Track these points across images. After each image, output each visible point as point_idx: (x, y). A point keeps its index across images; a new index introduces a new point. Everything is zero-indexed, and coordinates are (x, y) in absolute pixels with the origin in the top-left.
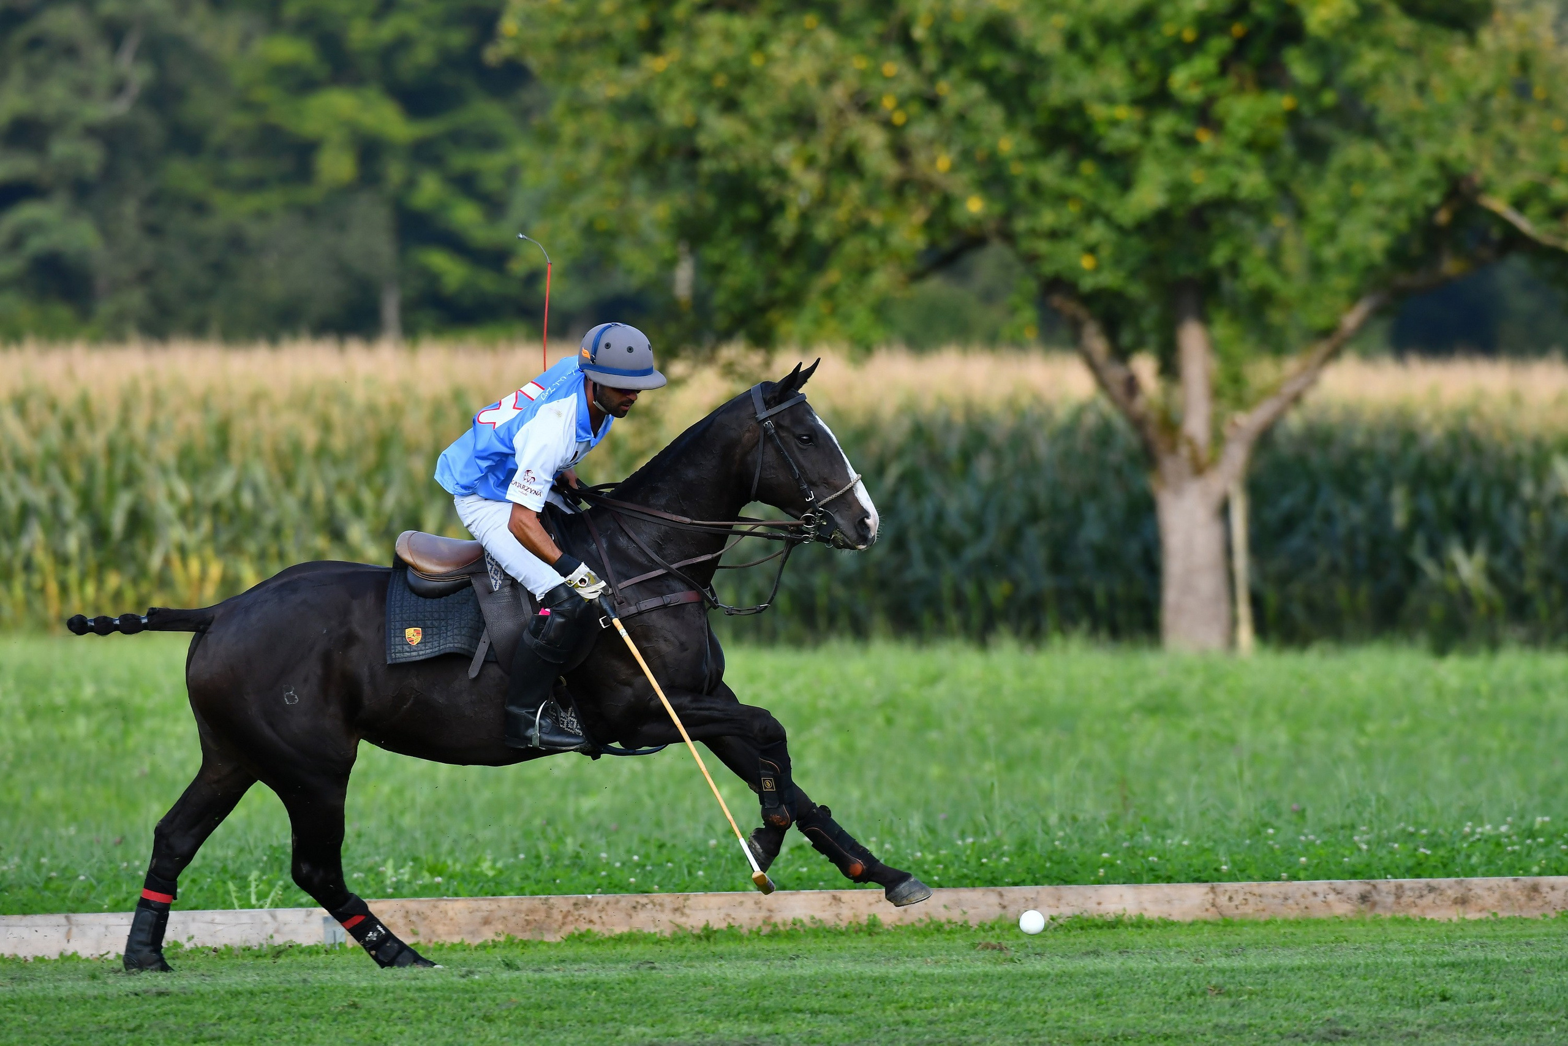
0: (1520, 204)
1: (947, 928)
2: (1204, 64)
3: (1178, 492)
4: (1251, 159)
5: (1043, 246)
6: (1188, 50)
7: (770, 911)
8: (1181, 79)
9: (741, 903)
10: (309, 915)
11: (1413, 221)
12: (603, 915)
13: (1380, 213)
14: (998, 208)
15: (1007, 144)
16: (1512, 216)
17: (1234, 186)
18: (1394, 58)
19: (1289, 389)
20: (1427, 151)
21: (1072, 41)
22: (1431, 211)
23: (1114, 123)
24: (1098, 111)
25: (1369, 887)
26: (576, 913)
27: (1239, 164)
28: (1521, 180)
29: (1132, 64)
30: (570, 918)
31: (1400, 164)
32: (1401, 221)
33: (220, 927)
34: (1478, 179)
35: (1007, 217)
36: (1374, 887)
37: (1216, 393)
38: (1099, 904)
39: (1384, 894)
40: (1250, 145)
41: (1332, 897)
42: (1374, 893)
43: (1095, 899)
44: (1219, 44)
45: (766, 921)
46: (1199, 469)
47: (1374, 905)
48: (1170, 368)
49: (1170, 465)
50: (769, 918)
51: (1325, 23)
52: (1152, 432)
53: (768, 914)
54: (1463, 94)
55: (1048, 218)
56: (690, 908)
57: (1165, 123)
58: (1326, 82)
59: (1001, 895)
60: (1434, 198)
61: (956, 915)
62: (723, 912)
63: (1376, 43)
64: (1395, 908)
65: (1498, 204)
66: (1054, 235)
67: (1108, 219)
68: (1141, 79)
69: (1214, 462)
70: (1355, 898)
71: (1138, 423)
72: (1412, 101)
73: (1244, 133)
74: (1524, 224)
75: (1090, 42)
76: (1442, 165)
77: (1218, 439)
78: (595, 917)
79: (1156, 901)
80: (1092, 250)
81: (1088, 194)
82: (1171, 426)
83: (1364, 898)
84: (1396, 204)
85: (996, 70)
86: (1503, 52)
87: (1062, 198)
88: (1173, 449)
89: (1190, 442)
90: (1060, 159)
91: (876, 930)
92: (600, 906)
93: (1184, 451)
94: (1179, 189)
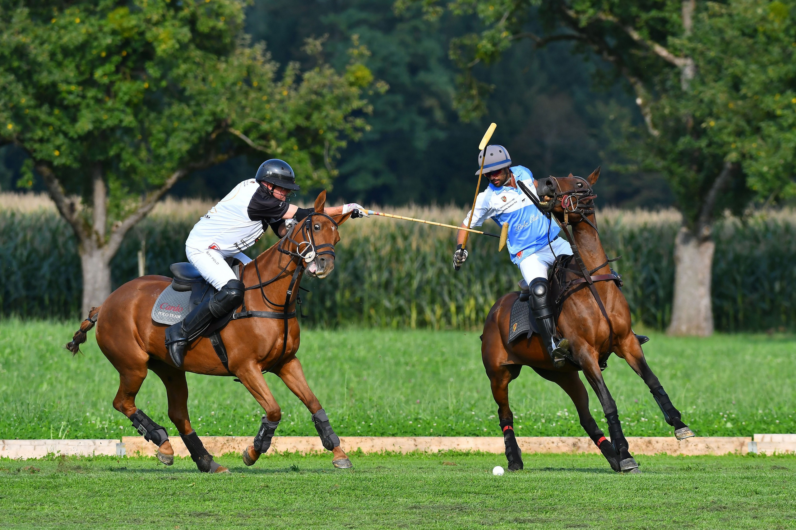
0: (246, 133)
1: (393, 454)
2: (110, 67)
3: (91, 255)
4: (129, 110)
5: (37, 146)
6: (103, 61)
7: (313, 445)
8: (98, 74)
9: (301, 441)
10: (110, 443)
11: (200, 139)
12: (240, 445)
13: (186, 135)
14: (19, 128)
15: (24, 101)
16: (243, 137)
17: (121, 121)
18: (194, 67)
19: (141, 211)
20: (208, 108)
21: (52, 55)
22: (208, 134)
23: (70, 93)
24: (63, 87)
25: (577, 440)
26: (228, 444)
27: (123, 111)
28: (248, 122)
29: (78, 67)
30: (225, 446)
31: (195, 114)
32: (195, 138)
33: (70, 447)
34: (229, 122)
35: (22, 132)
36: (579, 440)
37: (108, 212)
38: (458, 445)
39: (583, 443)
40: (128, 104)
41: (560, 444)
42: (579, 442)
43: (456, 443)
44: (116, 59)
45: (312, 450)
46: (100, 246)
47: (579, 447)
48: (89, 200)
49: (87, 243)
50: (313, 448)
51: (164, 51)
52: (80, 228)
53: (312, 446)
54: (223, 84)
55: (39, 133)
56: (278, 443)
57: (91, 93)
58: (163, 77)
59: (415, 440)
60: (210, 129)
61: (397, 449)
62: (293, 445)
63: (185, 61)
64: (588, 449)
65: (238, 132)
66: (41, 141)
67: (66, 134)
68: (81, 73)
69: (106, 242)
70: (570, 445)
71: (74, 225)
72: (200, 86)
73: (126, 98)
74: (249, 141)
75: (60, 57)
76: (214, 114)
77: (108, 232)
78: (236, 446)
79: (483, 444)
80: (58, 148)
81: (58, 123)
82: (88, 226)
83: (574, 445)
84: (194, 131)
85: (19, 68)
86: (240, 66)
87: (46, 125)
88: (89, 236)
89: (97, 233)
90: (46, 107)
91: (361, 455)
92: (238, 441)
93: (94, 237)
94: (97, 122)
